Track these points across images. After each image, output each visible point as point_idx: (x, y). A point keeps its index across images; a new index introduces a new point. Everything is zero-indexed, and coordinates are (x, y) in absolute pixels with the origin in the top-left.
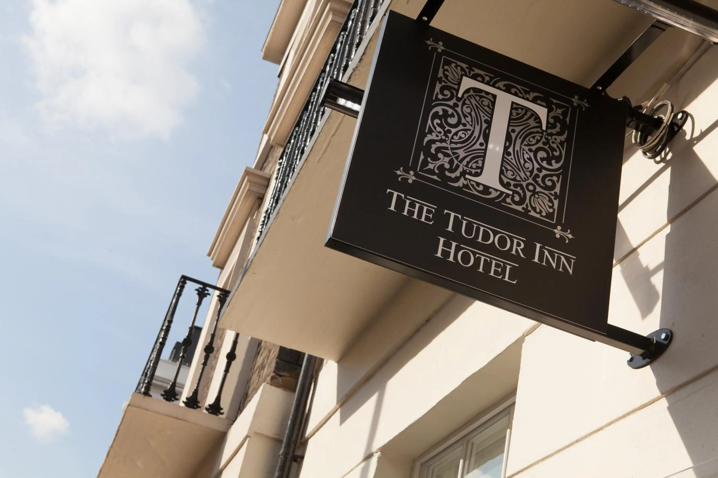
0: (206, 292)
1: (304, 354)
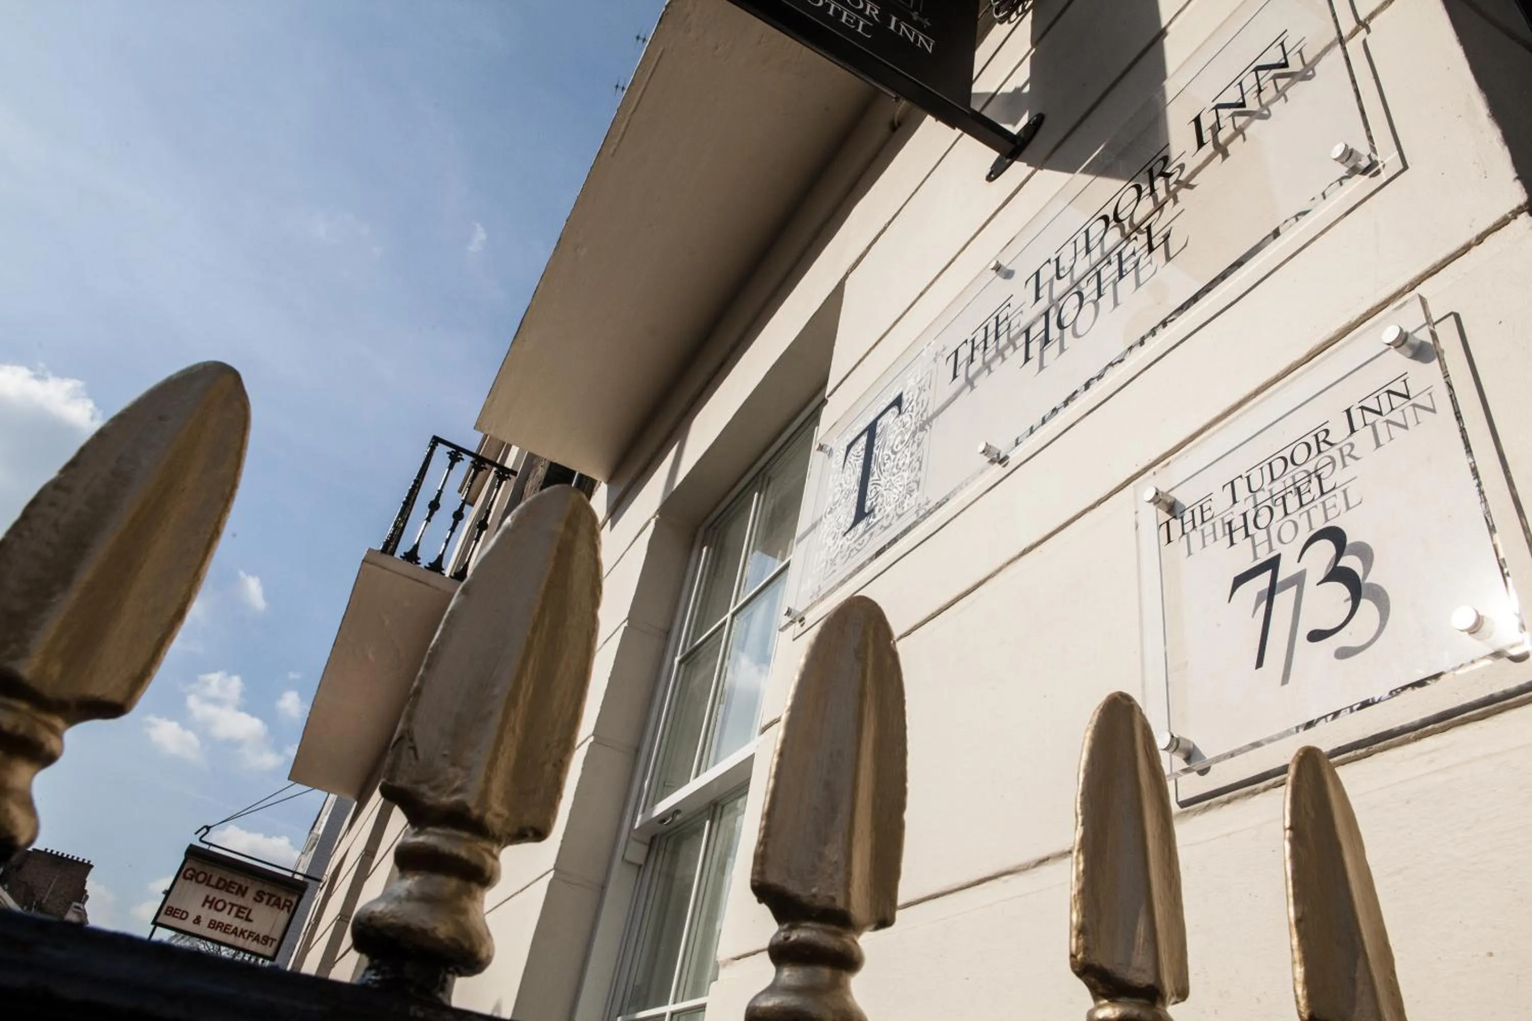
0: (459, 456)
1: (573, 472)
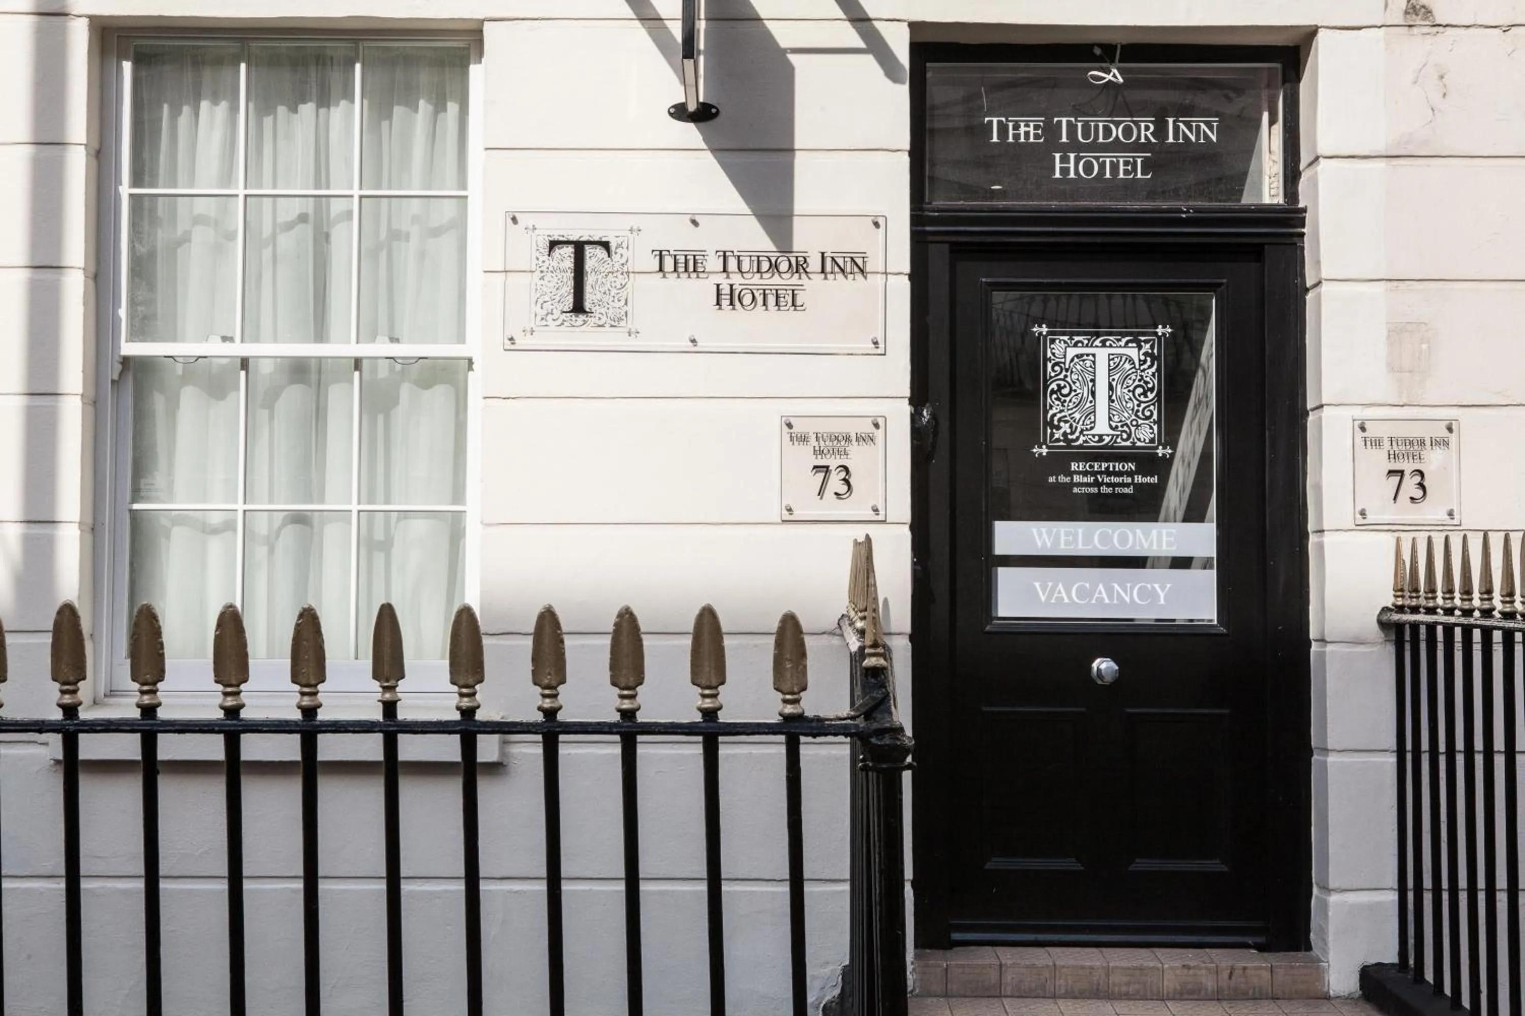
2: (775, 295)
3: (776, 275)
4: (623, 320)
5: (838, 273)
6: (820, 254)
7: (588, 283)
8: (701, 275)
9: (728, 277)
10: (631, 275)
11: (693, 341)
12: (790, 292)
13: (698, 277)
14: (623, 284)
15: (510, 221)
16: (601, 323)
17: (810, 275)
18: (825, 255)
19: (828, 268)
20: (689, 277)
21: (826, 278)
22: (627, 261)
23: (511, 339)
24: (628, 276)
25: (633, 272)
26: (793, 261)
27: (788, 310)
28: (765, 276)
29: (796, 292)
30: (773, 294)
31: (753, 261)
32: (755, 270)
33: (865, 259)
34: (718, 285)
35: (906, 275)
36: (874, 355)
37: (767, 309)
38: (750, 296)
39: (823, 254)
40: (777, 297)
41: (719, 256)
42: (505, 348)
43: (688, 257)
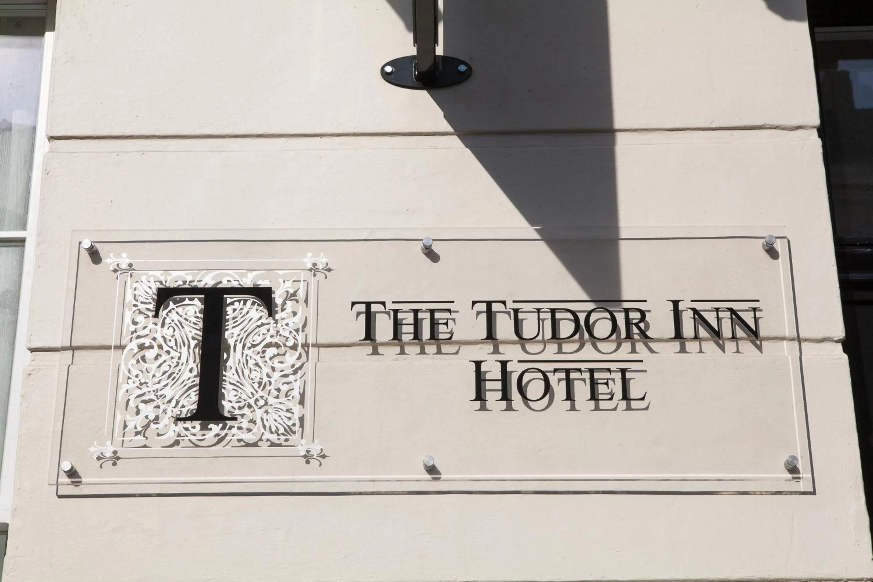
2: (588, 381)
3: (588, 346)
4: (294, 433)
5: (706, 340)
6: (671, 306)
7: (229, 363)
8: (445, 348)
9: (496, 351)
10: (312, 351)
11: (432, 470)
12: (618, 376)
13: (439, 352)
14: (297, 366)
15: (85, 256)
16: (249, 437)
17: (652, 345)
18: (681, 306)
19: (688, 329)
20: (423, 352)
21: (683, 350)
22: (304, 326)
23: (72, 473)
24: (307, 353)
25: (317, 346)
26: (620, 318)
27: (615, 409)
28: (567, 347)
29: (628, 375)
30: (584, 380)
31: (543, 320)
32: (548, 334)
33: (758, 314)
34: (478, 364)
35: (837, 342)
36: (791, 493)
37: (573, 408)
38: (541, 385)
39: (676, 303)
40: (594, 384)
41: (479, 313)
42: (59, 494)
43: (420, 315)
